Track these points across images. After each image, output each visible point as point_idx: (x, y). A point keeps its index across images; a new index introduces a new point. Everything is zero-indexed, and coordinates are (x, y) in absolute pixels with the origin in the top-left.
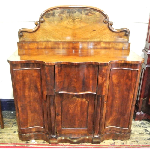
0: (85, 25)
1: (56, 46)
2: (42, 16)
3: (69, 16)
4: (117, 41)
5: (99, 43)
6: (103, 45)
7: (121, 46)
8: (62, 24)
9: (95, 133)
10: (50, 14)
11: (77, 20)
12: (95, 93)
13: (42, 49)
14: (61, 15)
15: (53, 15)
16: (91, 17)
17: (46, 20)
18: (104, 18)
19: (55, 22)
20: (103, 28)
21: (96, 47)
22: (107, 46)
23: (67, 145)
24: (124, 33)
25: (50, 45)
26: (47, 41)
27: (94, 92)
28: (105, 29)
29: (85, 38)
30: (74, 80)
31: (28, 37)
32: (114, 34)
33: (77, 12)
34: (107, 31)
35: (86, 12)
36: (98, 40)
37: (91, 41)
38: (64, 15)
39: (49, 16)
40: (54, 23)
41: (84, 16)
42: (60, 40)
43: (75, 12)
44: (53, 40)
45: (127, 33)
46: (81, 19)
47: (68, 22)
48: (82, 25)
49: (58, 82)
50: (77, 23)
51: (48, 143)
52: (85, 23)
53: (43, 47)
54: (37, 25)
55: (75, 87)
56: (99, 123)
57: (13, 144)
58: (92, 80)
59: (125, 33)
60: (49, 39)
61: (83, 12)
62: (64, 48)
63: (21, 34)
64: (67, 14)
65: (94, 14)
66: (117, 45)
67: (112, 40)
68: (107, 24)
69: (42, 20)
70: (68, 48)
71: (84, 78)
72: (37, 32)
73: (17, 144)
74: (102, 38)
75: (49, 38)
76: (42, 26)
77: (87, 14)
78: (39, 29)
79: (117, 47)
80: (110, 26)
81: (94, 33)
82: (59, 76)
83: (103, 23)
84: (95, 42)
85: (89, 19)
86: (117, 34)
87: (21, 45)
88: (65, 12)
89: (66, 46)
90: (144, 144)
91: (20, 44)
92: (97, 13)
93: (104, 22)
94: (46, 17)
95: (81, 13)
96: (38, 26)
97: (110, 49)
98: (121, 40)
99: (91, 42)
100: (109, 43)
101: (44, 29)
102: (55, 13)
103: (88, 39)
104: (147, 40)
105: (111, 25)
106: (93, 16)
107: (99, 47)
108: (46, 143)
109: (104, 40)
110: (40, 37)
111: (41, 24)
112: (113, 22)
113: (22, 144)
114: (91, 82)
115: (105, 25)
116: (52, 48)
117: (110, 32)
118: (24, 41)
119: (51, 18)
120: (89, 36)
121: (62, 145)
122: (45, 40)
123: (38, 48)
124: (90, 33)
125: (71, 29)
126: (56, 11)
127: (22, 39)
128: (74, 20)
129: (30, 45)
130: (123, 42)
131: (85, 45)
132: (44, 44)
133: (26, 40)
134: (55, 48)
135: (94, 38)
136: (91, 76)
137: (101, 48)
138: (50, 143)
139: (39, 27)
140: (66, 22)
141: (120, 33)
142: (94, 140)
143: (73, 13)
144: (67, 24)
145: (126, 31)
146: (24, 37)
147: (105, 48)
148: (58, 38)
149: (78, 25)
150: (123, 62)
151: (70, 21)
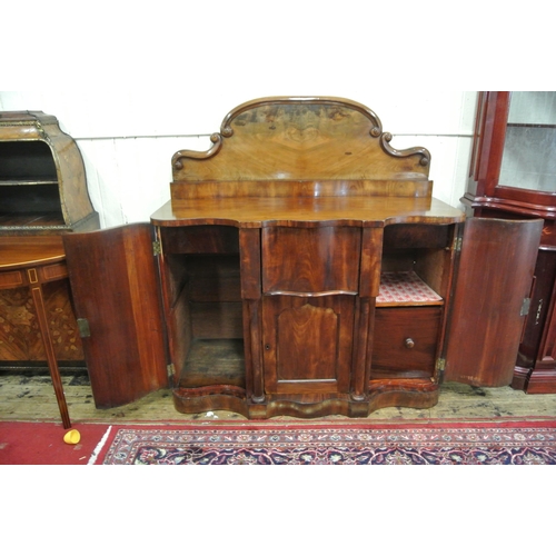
0: (327, 141)
1: (261, 190)
2: (227, 123)
3: (291, 121)
4: (402, 178)
5: (360, 182)
6: (369, 187)
7: (410, 188)
8: (274, 139)
9: (354, 390)
10: (245, 116)
11: (309, 130)
12: (354, 294)
13: (227, 197)
14: (272, 118)
15: (254, 119)
16: (340, 122)
17: (237, 130)
18: (371, 124)
19: (258, 135)
20: (369, 148)
21: (353, 191)
22: (380, 189)
23: (290, 421)
24: (417, 159)
25: (246, 189)
26: (240, 181)
27: (353, 291)
28: (372, 151)
29: (327, 173)
30: (306, 262)
31: (194, 172)
32: (395, 161)
33: (309, 112)
34: (380, 153)
35: (330, 111)
36: (357, 176)
37: (340, 178)
38: (278, 120)
39: (244, 122)
40: (256, 138)
41: (324, 120)
42: (269, 178)
43: (304, 112)
44: (253, 177)
45: (425, 159)
46: (318, 128)
47: (288, 136)
48: (321, 141)
49: (270, 268)
50: (308, 137)
51: (244, 418)
52: (326, 135)
53: (231, 193)
54: (214, 142)
55: (308, 280)
56: (363, 365)
57: (162, 421)
58: (348, 262)
59: (420, 159)
60: (243, 176)
61: (322, 111)
62: (278, 196)
63: (179, 164)
64: (284, 116)
65: (348, 116)
67: (391, 176)
68: (378, 139)
69: (228, 130)
70: (289, 196)
71: (329, 257)
72: (216, 158)
73: (171, 421)
74: (367, 171)
75: (245, 172)
76: (228, 146)
77: (332, 116)
78: (221, 151)
79: (401, 190)
80: (384, 142)
81: (348, 160)
82: (272, 254)
83: (369, 137)
84: (350, 181)
85: (335, 127)
86: (403, 161)
87: (179, 190)
88: (281, 112)
89: (283, 190)
90: (472, 417)
91: (176, 188)
92: (355, 113)
93: (370, 133)
94: (238, 124)
95: (318, 114)
96: (218, 144)
97: (385, 195)
98: (410, 175)
99: (342, 181)
100: (384, 182)
101: (231, 153)
102: (258, 115)
103: (334, 174)
104: (470, 175)
105: (388, 141)
106: (345, 120)
107: (359, 191)
108: (241, 417)
109: (372, 177)
110: (223, 170)
111: (225, 140)
112: (392, 133)
113: (184, 421)
114: (345, 266)
115: (372, 140)
116: (250, 196)
117: (385, 156)
118: (184, 181)
119: (249, 126)
120: (336, 166)
121: (278, 421)
122: (235, 177)
123: (218, 196)
124: (340, 160)
125: (294, 150)
126: (261, 109)
127: (180, 175)
128: (301, 130)
129: (199, 189)
130: (415, 181)
131: (329, 188)
132: (232, 186)
133: (190, 179)
134: (258, 196)
135: (349, 173)
136: (344, 254)
137: (366, 196)
138: (249, 418)
139: (220, 147)
140: (283, 134)
141: (409, 160)
142: (354, 409)
143: (298, 114)
144: (286, 139)
145: (423, 155)
146: (186, 171)
147: (375, 195)
148: (265, 172)
149: (310, 143)
150: (417, 220)
151: (293, 132)
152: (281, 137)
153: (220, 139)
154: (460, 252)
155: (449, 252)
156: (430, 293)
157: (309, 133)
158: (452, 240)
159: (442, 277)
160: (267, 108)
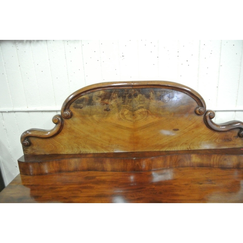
0: (157, 119)
1: (98, 165)
2: (68, 105)
3: (124, 103)
6: (195, 159)
7: (234, 161)
8: (109, 119)
10: (83, 100)
11: (140, 110)
14: (106, 101)
15: (90, 102)
17: (76, 112)
18: (195, 104)
19: (94, 116)
20: (194, 125)
22: (205, 161)
24: (236, 132)
25: (85, 164)
28: (197, 127)
29: (157, 146)
31: (42, 149)
32: (217, 134)
33: (140, 96)
34: (204, 128)
35: (159, 94)
36: (183, 148)
37: (169, 150)
38: (112, 103)
39: (82, 105)
40: (93, 119)
41: (154, 102)
43: (136, 95)
44: (92, 151)
46: (148, 108)
47: (121, 116)
48: (151, 120)
50: (139, 117)
52: (157, 115)
53: (72, 168)
54: (56, 124)
59: (239, 132)
60: (83, 151)
61: (151, 94)
62: (113, 170)
63: (26, 142)
64: (118, 99)
66: (225, 159)
68: (202, 117)
69: (67, 113)
70: (123, 170)
72: (59, 137)
74: (193, 144)
75: (84, 147)
76: (69, 126)
77: (160, 98)
78: (63, 131)
80: (208, 119)
81: (176, 135)
83: (194, 115)
86: (223, 134)
88: (114, 95)
89: (118, 166)
93: (196, 112)
94: (76, 107)
95: (148, 97)
96: (59, 125)
100: (209, 156)
101: (71, 131)
102: (94, 99)
103: (163, 147)
105: (211, 118)
107: (187, 162)
109: (197, 148)
110: (65, 145)
111: (66, 121)
115: (197, 117)
116: (88, 170)
117: (208, 131)
119: (86, 108)
120: (165, 140)
122: (76, 151)
123: (60, 171)
125: (128, 128)
126: (96, 93)
127: (29, 150)
128: (133, 112)
132: (73, 162)
133: (38, 153)
135: (176, 145)
137: (192, 166)
139: (62, 127)
140: (117, 115)
141: (228, 133)
143: (130, 96)
144: (120, 119)
145: (241, 129)
146: (34, 147)
147: (201, 166)
148: (102, 147)
149: (142, 122)
151: (126, 113)
152: (114, 117)
153: (61, 121)
157: (140, 113)
160: (102, 92)
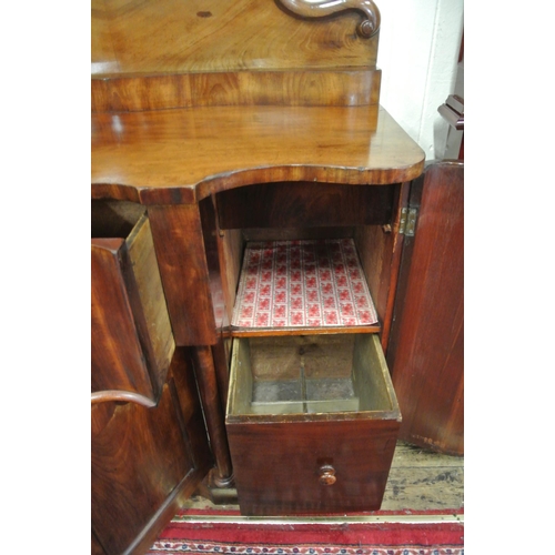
5: (232, 77)
6: (249, 86)
21: (219, 96)
22: (271, 90)
24: (352, 23)
28: (254, 6)
29: (166, 59)
45: (367, 23)
59: (358, 22)
66: (312, 84)
74: (249, 53)
79: (312, 92)
81: (205, 30)
86: (320, 29)
97: (281, 103)
100: (277, 75)
103: (182, 60)
109: (260, 64)
117: (283, 19)
120: (183, 44)
124: (188, 29)
131: (166, 91)
135: (212, 57)
137: (243, 104)
147: (262, 102)
150: (297, 176)
154: (412, 239)
155: (390, 235)
156: (362, 301)
158: (396, 212)
159: (382, 276)
